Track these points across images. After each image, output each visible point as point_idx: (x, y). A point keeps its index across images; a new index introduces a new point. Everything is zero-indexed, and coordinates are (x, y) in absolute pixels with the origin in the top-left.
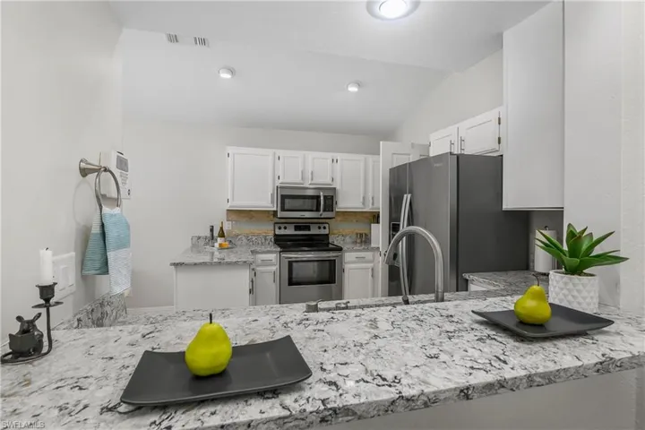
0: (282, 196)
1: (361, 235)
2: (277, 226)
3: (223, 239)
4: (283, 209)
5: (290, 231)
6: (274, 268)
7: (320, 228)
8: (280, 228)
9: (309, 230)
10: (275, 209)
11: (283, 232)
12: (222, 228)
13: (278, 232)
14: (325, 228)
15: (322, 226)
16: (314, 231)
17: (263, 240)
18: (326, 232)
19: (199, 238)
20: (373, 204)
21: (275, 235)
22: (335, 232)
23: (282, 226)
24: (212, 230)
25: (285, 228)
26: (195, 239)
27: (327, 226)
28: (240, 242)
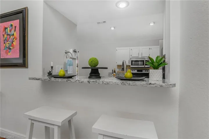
0: (132, 61)
2: (132, 70)
3: (115, 73)
4: (132, 65)
5: (136, 72)
7: (146, 71)
9: (142, 72)
10: (130, 65)
12: (115, 70)
13: (132, 72)
15: (147, 70)
16: (144, 72)
18: (148, 72)
19: (110, 73)
23: (133, 70)
24: (113, 71)
25: (134, 71)
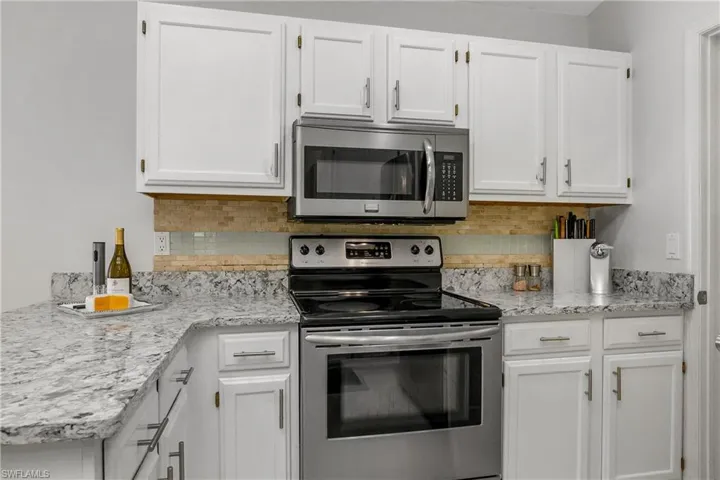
0: (308, 150)
1: (528, 269)
2: (297, 245)
3: (124, 283)
4: (311, 192)
5: (336, 258)
6: (279, 379)
7: (416, 250)
8: (305, 251)
9: (388, 256)
10: (287, 192)
11: (313, 261)
12: (121, 248)
13: (300, 261)
14: (429, 250)
15: (422, 245)
16: (401, 258)
17: (259, 286)
18: (433, 260)
20: (568, 182)
21: (293, 271)
22: (456, 260)
23: (312, 245)
24: (99, 255)
25: (320, 251)
26: (60, 285)
27: (434, 244)
28: (190, 292)
